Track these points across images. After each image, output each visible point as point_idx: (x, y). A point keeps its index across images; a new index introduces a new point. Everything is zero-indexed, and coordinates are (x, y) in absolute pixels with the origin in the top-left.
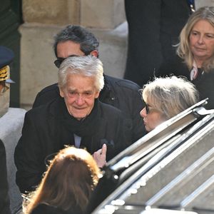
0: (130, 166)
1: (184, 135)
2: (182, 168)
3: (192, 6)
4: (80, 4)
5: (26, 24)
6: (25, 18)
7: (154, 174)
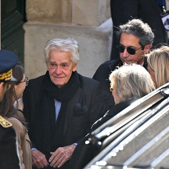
0: (111, 134)
1: (154, 110)
2: (152, 136)
3: (164, 7)
4: (71, 7)
5: (29, 22)
6: (28, 17)
7: (130, 140)
